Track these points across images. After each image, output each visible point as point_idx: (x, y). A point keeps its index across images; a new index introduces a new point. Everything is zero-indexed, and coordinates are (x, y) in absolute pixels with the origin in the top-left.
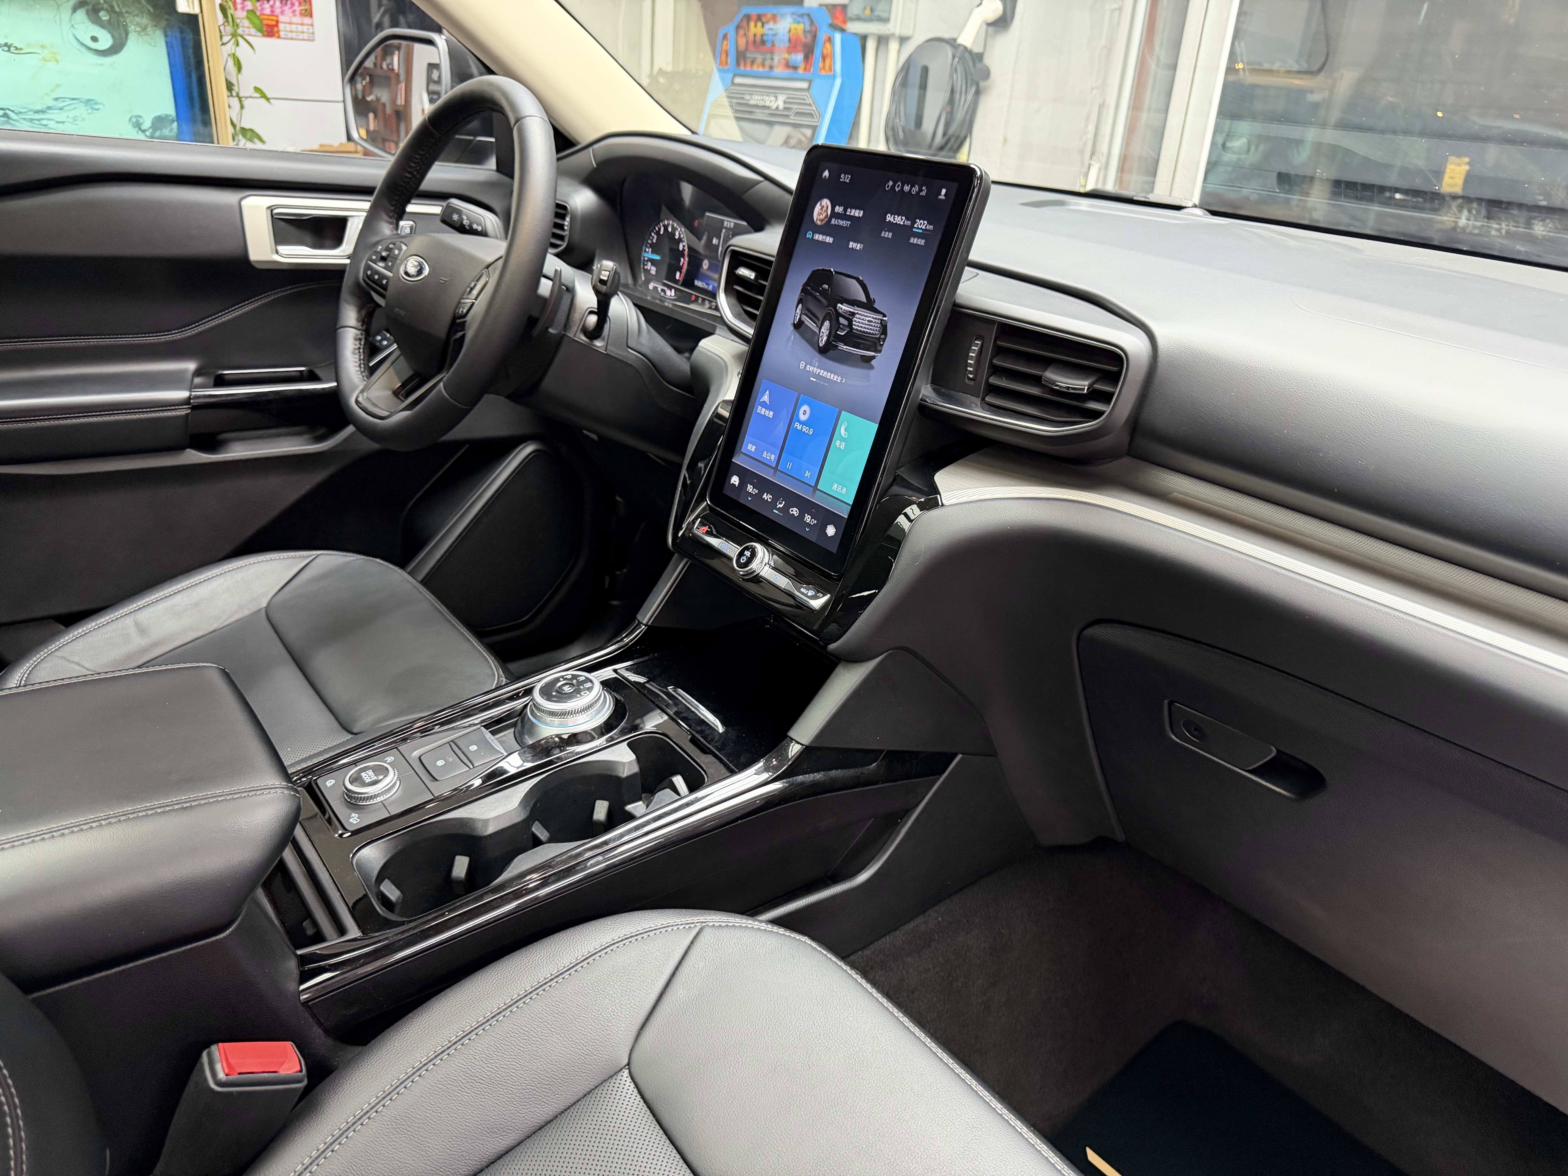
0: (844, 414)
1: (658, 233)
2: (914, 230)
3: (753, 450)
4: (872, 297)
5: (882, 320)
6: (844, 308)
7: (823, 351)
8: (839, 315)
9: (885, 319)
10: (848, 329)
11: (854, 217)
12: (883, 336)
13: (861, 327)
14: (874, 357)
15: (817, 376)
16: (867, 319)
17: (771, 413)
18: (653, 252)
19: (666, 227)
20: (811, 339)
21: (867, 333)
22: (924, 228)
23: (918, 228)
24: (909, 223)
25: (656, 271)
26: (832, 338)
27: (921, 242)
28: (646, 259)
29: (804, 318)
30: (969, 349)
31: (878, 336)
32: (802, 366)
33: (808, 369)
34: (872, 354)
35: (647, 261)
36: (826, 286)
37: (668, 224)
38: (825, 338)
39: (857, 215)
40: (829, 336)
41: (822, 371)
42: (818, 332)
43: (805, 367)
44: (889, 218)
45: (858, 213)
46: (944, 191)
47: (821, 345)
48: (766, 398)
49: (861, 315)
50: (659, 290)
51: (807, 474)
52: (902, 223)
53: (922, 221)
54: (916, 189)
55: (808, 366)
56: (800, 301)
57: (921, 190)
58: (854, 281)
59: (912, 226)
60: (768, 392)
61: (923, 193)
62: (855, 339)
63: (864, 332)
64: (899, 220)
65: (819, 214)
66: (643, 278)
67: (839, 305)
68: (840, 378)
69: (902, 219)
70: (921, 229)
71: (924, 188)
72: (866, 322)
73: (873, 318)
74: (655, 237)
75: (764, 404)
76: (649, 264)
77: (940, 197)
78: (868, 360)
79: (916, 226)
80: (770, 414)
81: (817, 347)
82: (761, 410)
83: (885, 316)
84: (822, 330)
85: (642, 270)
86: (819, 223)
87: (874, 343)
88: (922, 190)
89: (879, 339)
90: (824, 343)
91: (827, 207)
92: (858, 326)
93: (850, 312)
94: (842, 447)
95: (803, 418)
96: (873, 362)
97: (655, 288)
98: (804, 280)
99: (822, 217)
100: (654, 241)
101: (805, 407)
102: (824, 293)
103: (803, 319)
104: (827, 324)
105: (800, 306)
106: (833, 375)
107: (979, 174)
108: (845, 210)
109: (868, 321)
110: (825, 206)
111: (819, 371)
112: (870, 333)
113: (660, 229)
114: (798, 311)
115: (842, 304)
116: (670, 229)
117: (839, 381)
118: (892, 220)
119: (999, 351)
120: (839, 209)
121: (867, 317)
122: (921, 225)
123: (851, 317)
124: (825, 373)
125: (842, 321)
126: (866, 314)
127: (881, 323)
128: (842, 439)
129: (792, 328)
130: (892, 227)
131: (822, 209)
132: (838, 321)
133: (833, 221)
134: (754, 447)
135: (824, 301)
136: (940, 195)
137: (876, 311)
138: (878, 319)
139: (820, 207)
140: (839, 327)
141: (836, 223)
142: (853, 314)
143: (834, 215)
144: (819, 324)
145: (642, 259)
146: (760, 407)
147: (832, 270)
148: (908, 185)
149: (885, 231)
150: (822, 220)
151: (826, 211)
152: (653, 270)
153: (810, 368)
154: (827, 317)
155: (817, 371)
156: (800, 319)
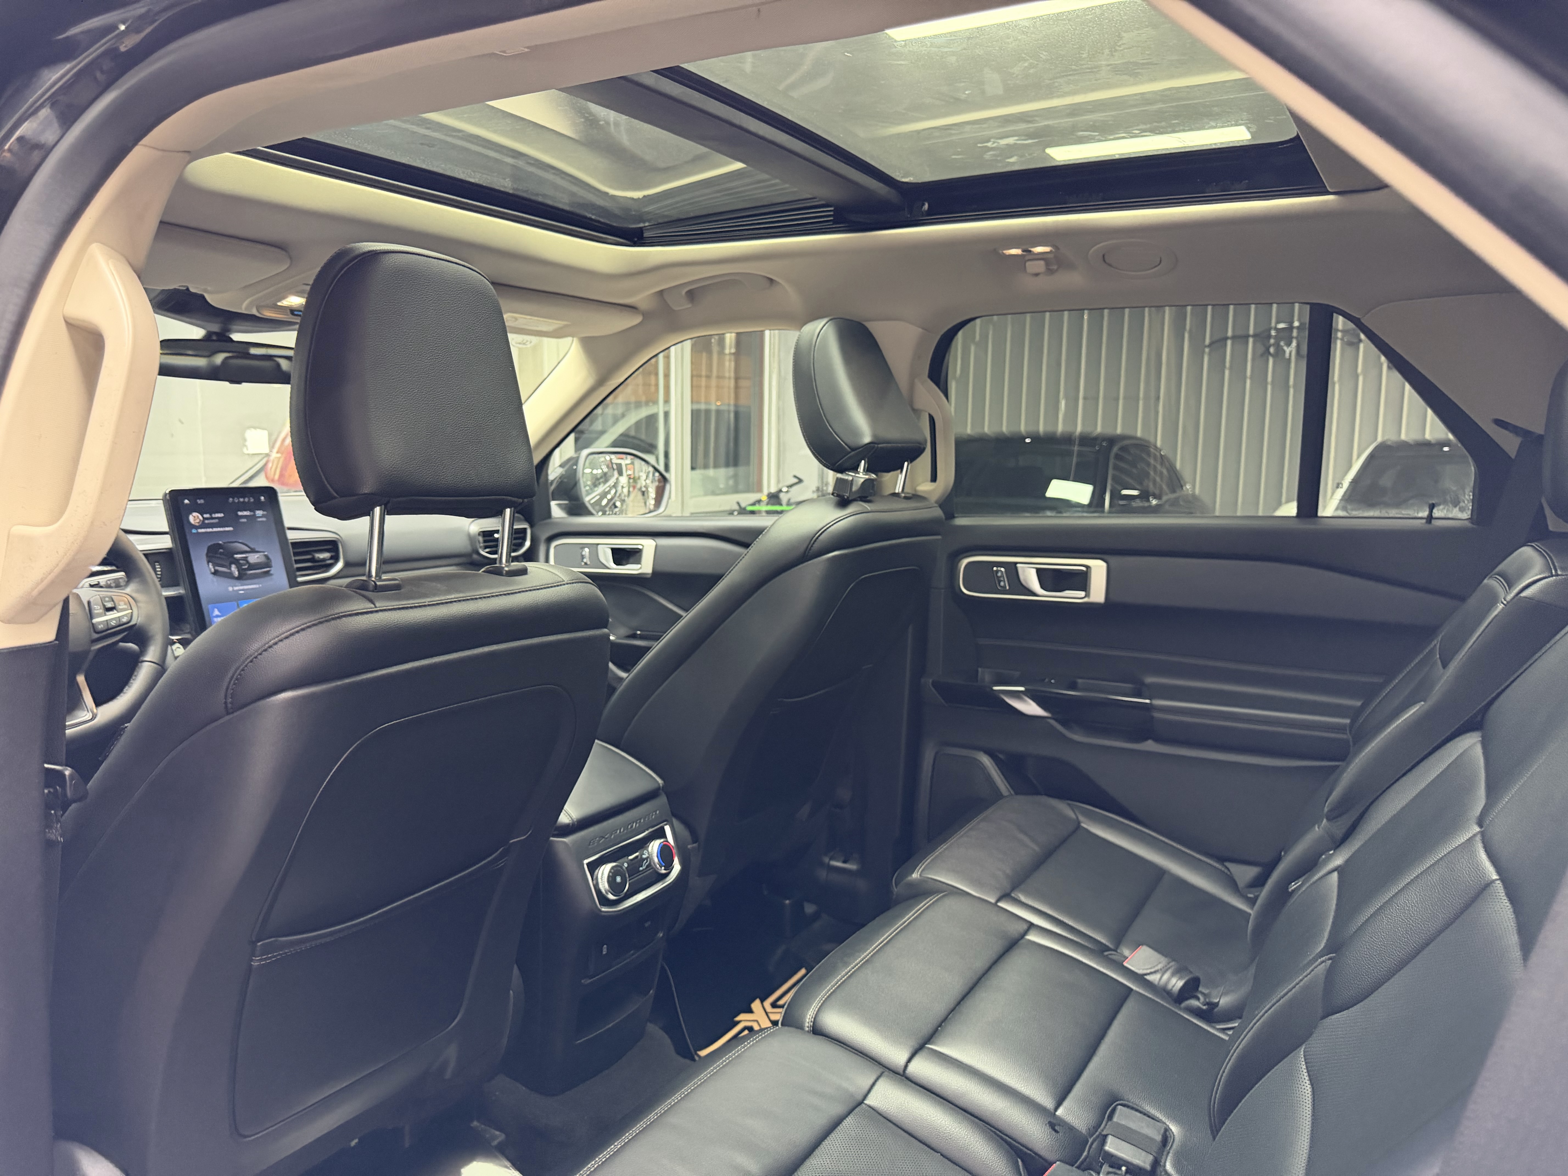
2: (257, 515)
4: (252, 546)
6: (239, 556)
8: (238, 560)
9: (265, 553)
10: (248, 564)
11: (218, 517)
13: (254, 561)
16: (256, 556)
20: (230, 576)
21: (260, 562)
22: (262, 513)
24: (252, 513)
26: (241, 571)
27: (264, 519)
29: (217, 568)
32: (231, 589)
34: (268, 569)
36: (222, 551)
38: (237, 573)
40: (238, 571)
41: (245, 587)
42: (231, 571)
43: (233, 589)
44: (240, 513)
45: (219, 515)
46: (263, 497)
47: (236, 576)
48: (217, 613)
52: (249, 514)
54: (247, 499)
55: (234, 587)
56: (208, 562)
58: (238, 544)
60: (216, 610)
62: (254, 566)
63: (257, 562)
64: (246, 513)
65: (195, 520)
67: (235, 556)
68: (257, 586)
71: (251, 498)
72: (256, 558)
73: (259, 555)
75: (217, 616)
77: (262, 500)
78: (267, 573)
81: (233, 578)
82: (217, 620)
84: (233, 569)
87: (266, 565)
89: (268, 562)
96: (271, 572)
98: (206, 552)
102: (221, 553)
104: (234, 566)
105: (210, 564)
106: (252, 586)
108: (211, 515)
110: (195, 516)
114: (211, 567)
118: (243, 514)
119: (295, 554)
120: (206, 516)
122: (259, 513)
123: (246, 559)
129: (211, 576)
130: (244, 516)
131: (194, 518)
132: (240, 563)
133: (206, 521)
135: (224, 557)
138: (262, 555)
139: (192, 518)
140: (242, 565)
142: (247, 557)
143: (205, 518)
144: (229, 568)
146: (215, 618)
147: (221, 542)
148: (242, 498)
149: (242, 519)
150: (198, 523)
151: (198, 518)
153: (236, 588)
154: (231, 563)
155: (241, 588)
156: (215, 570)
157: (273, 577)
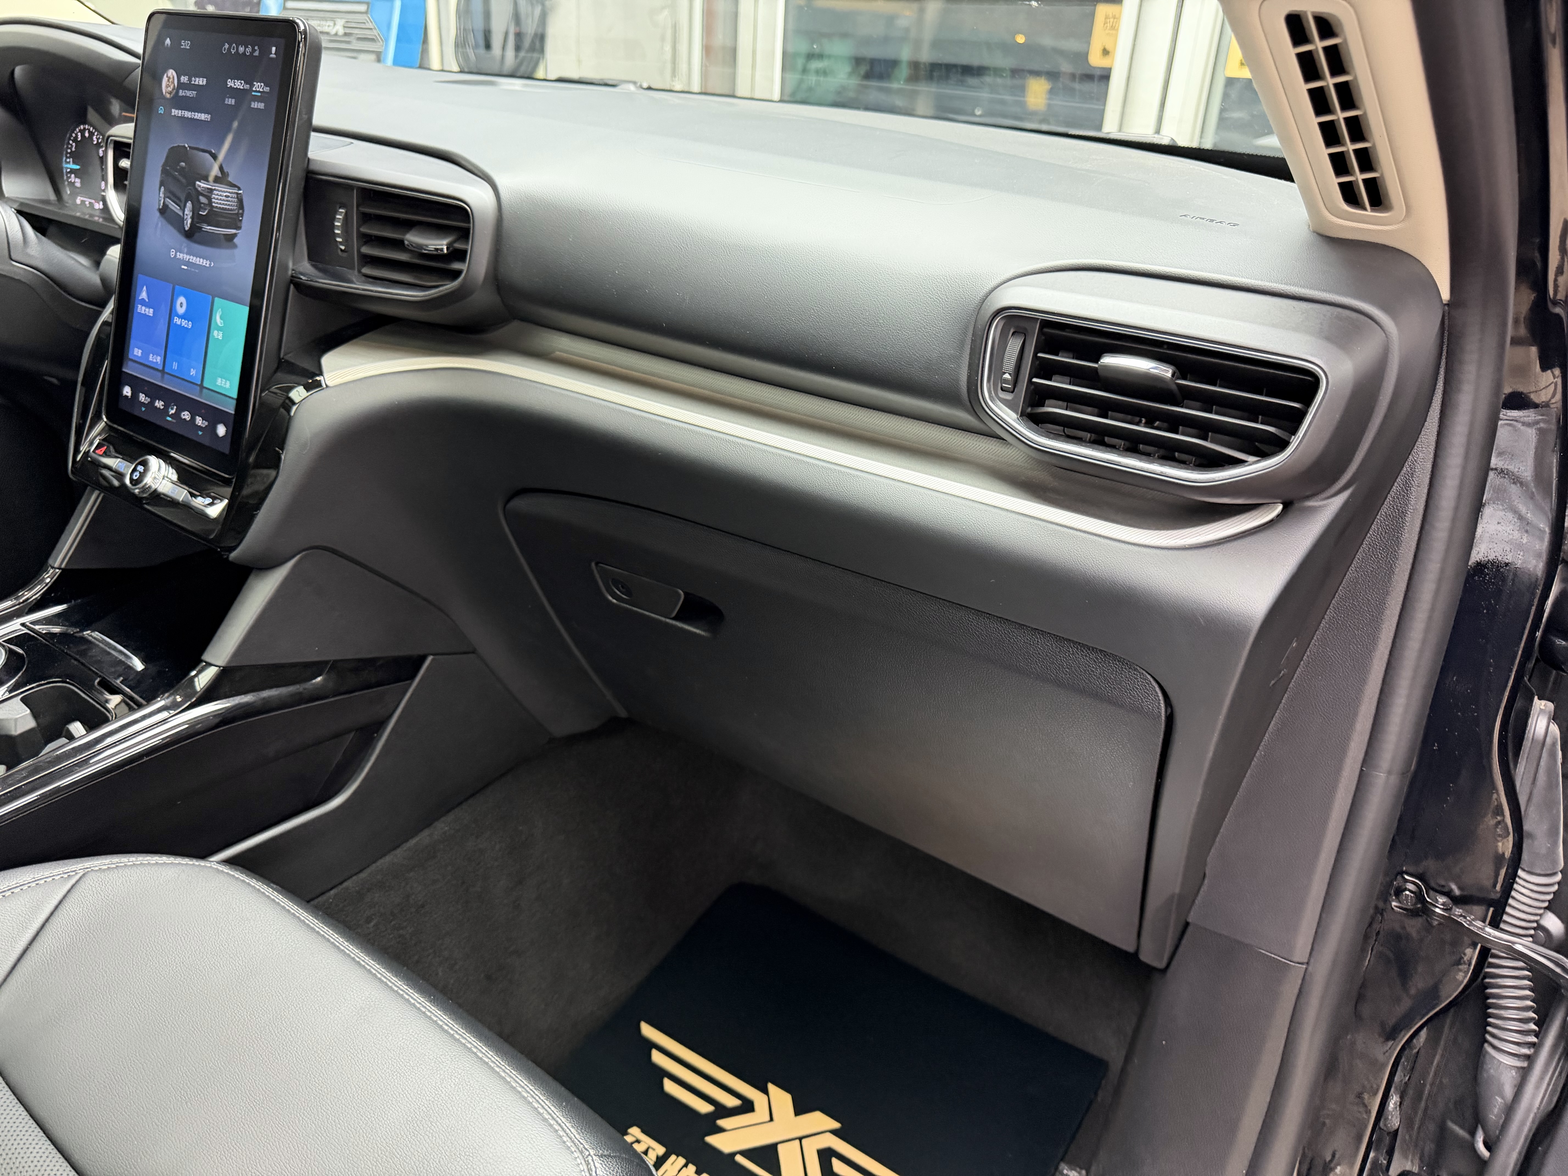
0: (216, 299)
1: (75, 140)
2: (253, 93)
3: (140, 354)
4: (225, 171)
5: (237, 194)
6: (202, 185)
7: (190, 234)
8: (199, 194)
9: (240, 192)
10: (208, 208)
11: (199, 85)
12: (241, 211)
13: (220, 204)
14: (235, 235)
15: (188, 263)
16: (225, 194)
17: (151, 310)
18: (74, 163)
19: (82, 132)
21: (225, 209)
22: (261, 90)
23: (256, 91)
24: (247, 87)
25: (81, 182)
26: (195, 220)
27: (261, 106)
28: (68, 170)
29: (168, 201)
30: (334, 219)
31: (236, 212)
32: (172, 254)
33: (178, 256)
34: (234, 231)
35: (69, 172)
36: (183, 164)
37: (85, 129)
38: (189, 221)
39: (201, 83)
40: (192, 218)
41: (192, 257)
42: (182, 214)
43: (176, 255)
44: (230, 83)
45: (202, 81)
46: (274, 49)
47: (187, 229)
48: (144, 295)
49: (219, 191)
50: (87, 203)
51: (193, 372)
52: (242, 88)
53: (259, 84)
54: (249, 49)
55: (178, 254)
56: (162, 184)
57: (254, 50)
58: (207, 155)
59: (251, 90)
60: (145, 288)
61: (257, 53)
62: (215, 217)
63: (223, 209)
64: (238, 84)
65: (168, 86)
66: (69, 192)
67: (198, 183)
68: (208, 262)
69: (241, 83)
70: (259, 92)
71: (256, 48)
72: (224, 198)
73: (229, 192)
74: (74, 144)
75: (143, 303)
76: (73, 176)
77: (272, 56)
78: (230, 238)
79: (254, 89)
80: (150, 312)
81: (183, 231)
82: (141, 309)
83: (239, 189)
84: (186, 212)
85: (66, 183)
86: (168, 96)
87: (234, 220)
88: (256, 50)
89: (237, 214)
90: (189, 225)
91: (173, 77)
92: (217, 203)
93: (208, 188)
94: (220, 337)
95: (181, 310)
96: (236, 240)
97: (83, 202)
98: (163, 160)
99: (170, 89)
100: (73, 149)
101: (182, 299)
102: (182, 172)
103: (167, 203)
104: (189, 204)
105: (162, 189)
106: (201, 260)
107: (302, 28)
108: (190, 80)
109: (226, 196)
110: (171, 77)
111: (188, 257)
112: (229, 210)
113: (76, 135)
114: (162, 195)
115: (200, 182)
116: (87, 135)
117: (208, 265)
118: (233, 85)
119: (366, 218)
120: (184, 79)
121: (224, 192)
122: (259, 87)
123: (209, 194)
124: (195, 258)
125: (203, 199)
126: (223, 189)
127: (237, 198)
128: (219, 329)
129: (158, 214)
130: (235, 92)
131: (168, 80)
132: (199, 200)
133: (181, 93)
134: (140, 351)
135: (184, 181)
136: (271, 54)
137: (233, 185)
138: (235, 193)
139: (167, 79)
140: (201, 207)
141: (183, 94)
142: (212, 191)
143: (181, 86)
144: (182, 205)
145: (65, 171)
146: (140, 306)
147: (187, 146)
148: (242, 47)
149: (229, 98)
150: (170, 93)
151: (173, 82)
152: (78, 183)
153: (180, 256)
154: (188, 198)
155: (187, 257)
156: (164, 203)
157: (236, 251)
